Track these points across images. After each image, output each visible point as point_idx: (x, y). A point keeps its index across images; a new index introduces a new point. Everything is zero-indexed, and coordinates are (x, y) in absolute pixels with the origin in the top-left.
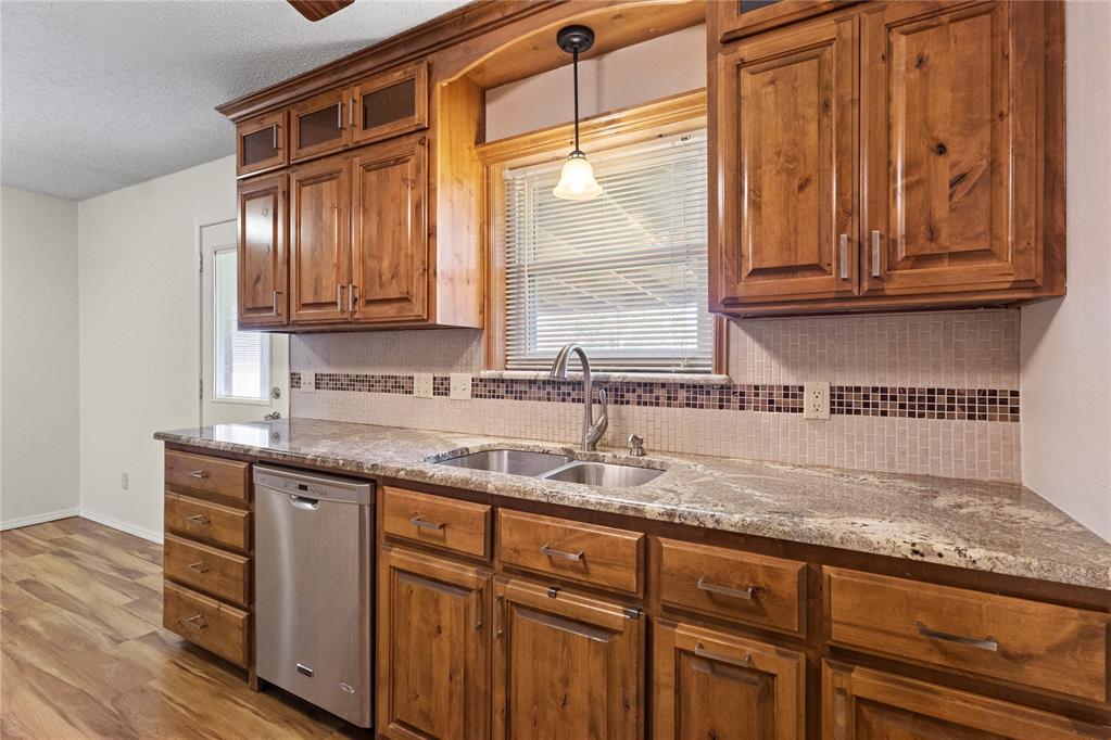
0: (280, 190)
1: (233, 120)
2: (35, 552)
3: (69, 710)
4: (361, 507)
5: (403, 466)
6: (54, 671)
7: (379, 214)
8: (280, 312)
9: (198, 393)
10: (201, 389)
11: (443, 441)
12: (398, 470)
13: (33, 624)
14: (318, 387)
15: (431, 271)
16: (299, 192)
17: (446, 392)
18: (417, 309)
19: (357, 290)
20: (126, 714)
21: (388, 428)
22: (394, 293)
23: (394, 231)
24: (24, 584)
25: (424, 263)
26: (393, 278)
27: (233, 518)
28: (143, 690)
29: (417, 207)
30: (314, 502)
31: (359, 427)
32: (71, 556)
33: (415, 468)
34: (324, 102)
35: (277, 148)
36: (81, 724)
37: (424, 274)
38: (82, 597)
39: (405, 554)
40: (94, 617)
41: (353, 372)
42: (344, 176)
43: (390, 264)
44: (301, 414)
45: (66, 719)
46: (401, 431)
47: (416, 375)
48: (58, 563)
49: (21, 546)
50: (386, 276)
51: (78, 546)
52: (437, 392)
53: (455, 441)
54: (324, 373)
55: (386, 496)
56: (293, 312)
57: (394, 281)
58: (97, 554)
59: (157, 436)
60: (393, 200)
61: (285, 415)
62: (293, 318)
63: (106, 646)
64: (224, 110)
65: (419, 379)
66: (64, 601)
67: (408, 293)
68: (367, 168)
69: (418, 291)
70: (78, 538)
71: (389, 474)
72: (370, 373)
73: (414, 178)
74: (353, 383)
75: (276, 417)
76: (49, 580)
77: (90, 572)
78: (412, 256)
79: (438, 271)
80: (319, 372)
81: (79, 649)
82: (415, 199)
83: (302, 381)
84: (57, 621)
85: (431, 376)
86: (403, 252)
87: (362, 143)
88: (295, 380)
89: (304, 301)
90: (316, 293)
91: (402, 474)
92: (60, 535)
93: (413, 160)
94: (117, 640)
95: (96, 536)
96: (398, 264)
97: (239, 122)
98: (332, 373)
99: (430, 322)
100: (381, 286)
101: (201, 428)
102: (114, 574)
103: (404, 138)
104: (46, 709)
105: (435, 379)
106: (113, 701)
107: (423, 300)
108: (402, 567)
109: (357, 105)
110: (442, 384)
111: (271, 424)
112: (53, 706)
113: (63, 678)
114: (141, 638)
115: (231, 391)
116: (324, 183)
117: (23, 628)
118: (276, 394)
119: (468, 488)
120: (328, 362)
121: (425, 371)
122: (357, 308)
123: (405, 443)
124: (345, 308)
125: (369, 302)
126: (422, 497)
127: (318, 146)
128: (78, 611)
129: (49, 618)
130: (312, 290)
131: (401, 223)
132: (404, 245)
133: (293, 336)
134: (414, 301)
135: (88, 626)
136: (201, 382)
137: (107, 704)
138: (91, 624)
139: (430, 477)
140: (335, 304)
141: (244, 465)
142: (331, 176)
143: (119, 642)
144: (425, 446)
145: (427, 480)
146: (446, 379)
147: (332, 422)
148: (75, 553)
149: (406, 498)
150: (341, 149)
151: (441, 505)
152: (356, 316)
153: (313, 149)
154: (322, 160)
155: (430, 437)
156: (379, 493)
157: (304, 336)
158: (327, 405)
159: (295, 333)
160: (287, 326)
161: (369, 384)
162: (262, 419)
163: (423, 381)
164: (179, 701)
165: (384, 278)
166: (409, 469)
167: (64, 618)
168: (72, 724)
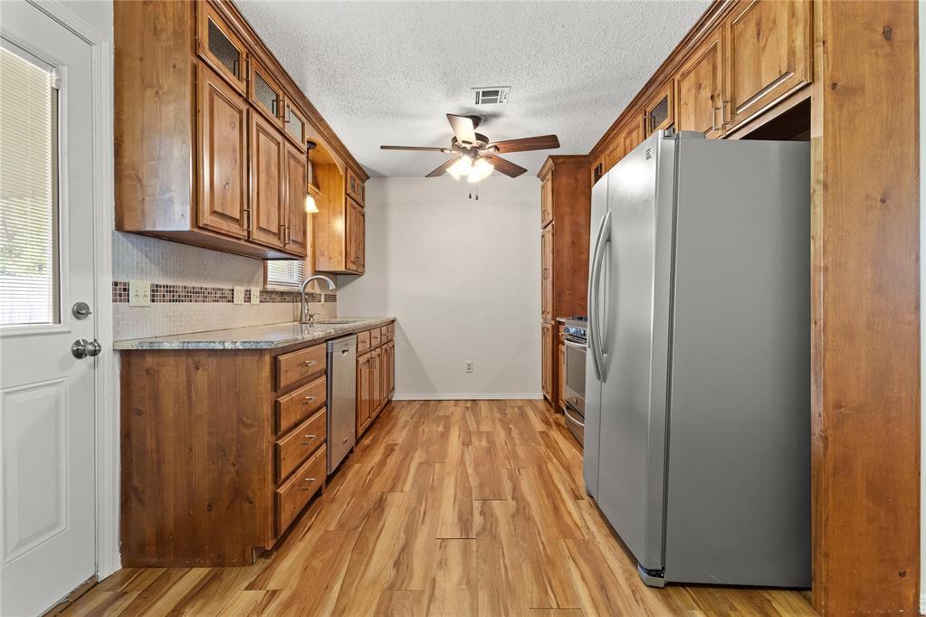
14: (153, 299)
41: (191, 284)
47: (235, 288)
54: (159, 284)
65: (237, 290)
72: (205, 286)
74: (190, 295)
80: (155, 283)
83: (132, 293)
85: (243, 289)
88: (118, 291)
98: (169, 284)
120: (166, 272)
121: (240, 285)
146: (249, 291)
161: (203, 295)
163: (239, 293)
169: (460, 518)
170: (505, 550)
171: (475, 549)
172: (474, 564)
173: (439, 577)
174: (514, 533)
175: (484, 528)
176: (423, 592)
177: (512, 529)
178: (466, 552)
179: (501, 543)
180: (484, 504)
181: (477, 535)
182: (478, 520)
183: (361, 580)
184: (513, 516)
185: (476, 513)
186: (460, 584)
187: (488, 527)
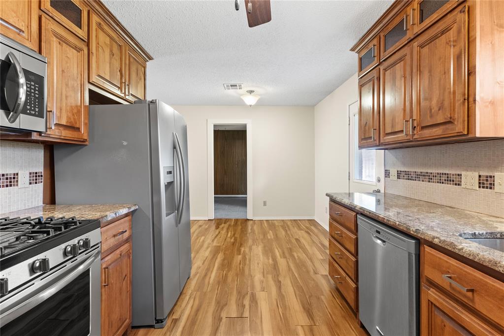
0: (376, 77)
1: (357, 52)
2: (302, 230)
3: (297, 293)
4: (410, 254)
5: (438, 236)
6: (297, 275)
7: (430, 71)
8: (375, 139)
9: (348, 178)
10: (349, 176)
11: (485, 223)
12: (434, 238)
13: (295, 255)
14: (399, 177)
15: (471, 99)
16: (384, 74)
17: (491, 186)
18: (459, 127)
19: (416, 121)
20: (312, 305)
21: (442, 206)
22: (440, 119)
23: (440, 80)
24: (297, 240)
25: (464, 95)
26: (439, 110)
27: (350, 238)
28: (319, 298)
29: (458, 58)
30: (384, 242)
31: (421, 203)
32: (310, 234)
33: (448, 240)
34: (397, 21)
35: (374, 56)
36: (299, 301)
37: (464, 103)
38: (310, 251)
39: (440, 297)
40: (311, 259)
41: (419, 170)
42: (408, 58)
43: (438, 101)
44: (389, 191)
45: (296, 295)
46: (451, 210)
47: (463, 173)
48: (306, 235)
49: (299, 226)
50: (435, 109)
51: (312, 231)
52: (481, 185)
53: (495, 225)
54: (402, 170)
55: (425, 252)
56: (381, 138)
57: (440, 111)
58: (317, 236)
59: (327, 195)
60: (440, 59)
61: (382, 191)
62: (381, 141)
63: (312, 272)
64: (353, 50)
65: (466, 176)
66: (305, 251)
67: (451, 118)
68: (421, 46)
69: (460, 114)
70: (313, 228)
71: (427, 238)
72: (429, 171)
73: (455, 38)
74: (419, 177)
75: (379, 191)
76: (302, 241)
77: (314, 242)
78: (454, 93)
79: (478, 98)
80: (399, 170)
81: (304, 270)
82: (457, 53)
83: (390, 174)
84: (301, 257)
85: (476, 175)
86: (447, 91)
87: (419, 33)
88: (387, 174)
89: (386, 132)
90: (392, 127)
91: (436, 241)
92: (308, 225)
93: (455, 26)
94: (316, 273)
95: (317, 229)
96: (443, 100)
97: (358, 52)
98: (406, 170)
99: (470, 136)
100: (431, 116)
101: (349, 193)
102: (320, 246)
103: (449, 15)
104: (292, 288)
105: (480, 176)
106: (310, 297)
107: (464, 121)
108: (437, 304)
109: (416, 11)
110: (487, 180)
111: (376, 195)
112: (294, 288)
113: (298, 279)
114: (322, 275)
115: (362, 178)
116: (397, 66)
117: (293, 255)
118: (379, 181)
119: (496, 269)
120: (404, 164)
121: (471, 171)
122: (415, 132)
123: (449, 218)
124: (408, 133)
125: (423, 128)
126: (453, 262)
127: (394, 46)
128: (307, 256)
129: (299, 255)
130: (391, 125)
131: (446, 72)
132: (448, 87)
133: (386, 151)
134: (456, 123)
135: (309, 263)
136: (349, 173)
137: (307, 297)
138: (310, 263)
139: (459, 250)
140: (402, 131)
141: (354, 214)
142: (401, 59)
143: (316, 274)
144: (466, 224)
145: (457, 251)
146: (491, 177)
147: (406, 198)
148: (311, 233)
149: (440, 258)
150: (406, 42)
151: (469, 274)
152: (415, 137)
153: (391, 49)
154: (396, 53)
155: (473, 217)
156: (422, 248)
157: (391, 151)
158: (403, 188)
159: (387, 149)
160: (380, 145)
161: (429, 177)
162: (372, 192)
163: (470, 178)
164: (329, 310)
165: (433, 111)
166: (442, 238)
167: (303, 256)
168: (297, 299)
169: (256, 302)
170: (236, 286)
171: (249, 288)
172: (249, 282)
173: (262, 278)
174: (229, 294)
175: (244, 297)
176: (267, 274)
177: (229, 297)
178: (253, 287)
179: (237, 290)
180: (242, 314)
181: (247, 293)
182: (247, 302)
183: (290, 278)
184: (226, 304)
185: (247, 307)
186: (255, 276)
187: (241, 298)
